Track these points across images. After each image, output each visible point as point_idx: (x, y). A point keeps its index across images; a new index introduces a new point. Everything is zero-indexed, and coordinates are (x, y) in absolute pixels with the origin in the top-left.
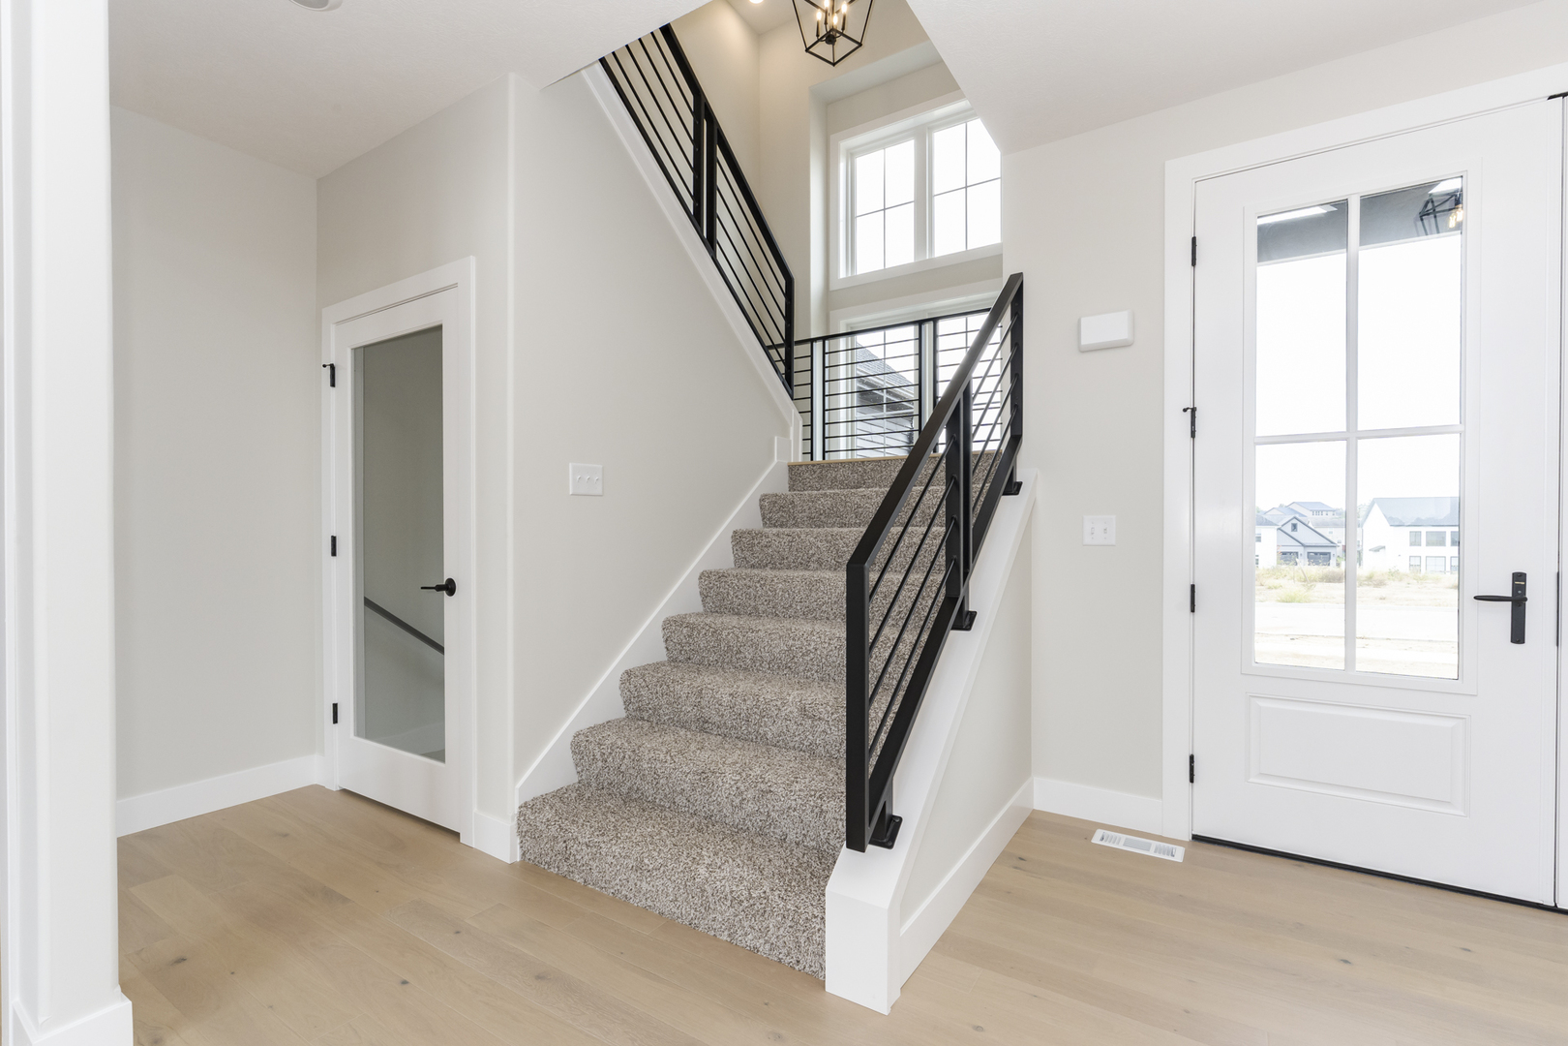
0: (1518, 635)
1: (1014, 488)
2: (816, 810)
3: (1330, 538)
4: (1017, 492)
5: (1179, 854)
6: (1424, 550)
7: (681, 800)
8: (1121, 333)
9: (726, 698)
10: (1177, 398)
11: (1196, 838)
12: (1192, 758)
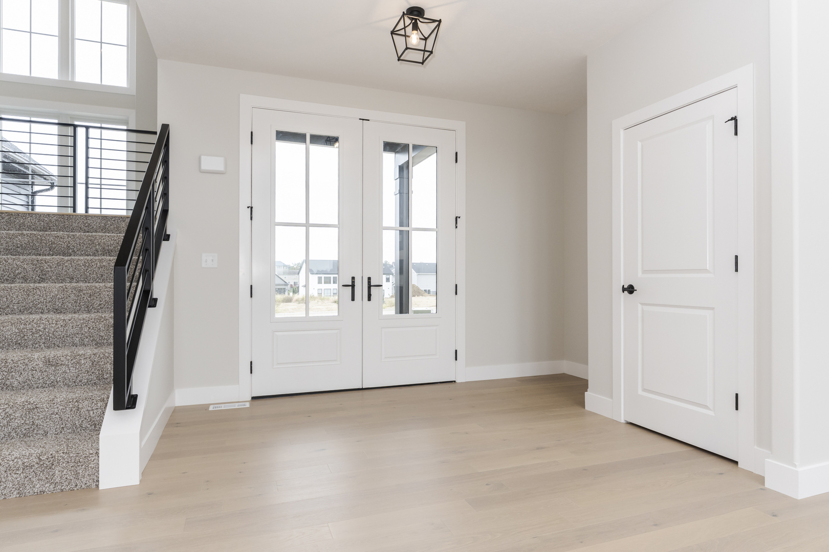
0: (353, 298)
1: (167, 238)
2: (74, 409)
3: (285, 280)
5: (248, 405)
6: (324, 286)
8: (221, 168)
10: (244, 202)
11: (254, 398)
12: (251, 362)
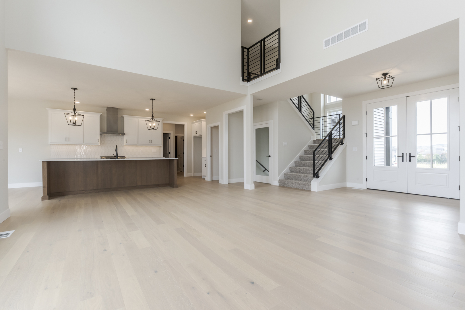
0: (403, 161)
4: (343, 144)
7: (297, 179)
8: (357, 124)
9: (303, 169)
10: (364, 132)
11: (367, 189)
12: (366, 178)
